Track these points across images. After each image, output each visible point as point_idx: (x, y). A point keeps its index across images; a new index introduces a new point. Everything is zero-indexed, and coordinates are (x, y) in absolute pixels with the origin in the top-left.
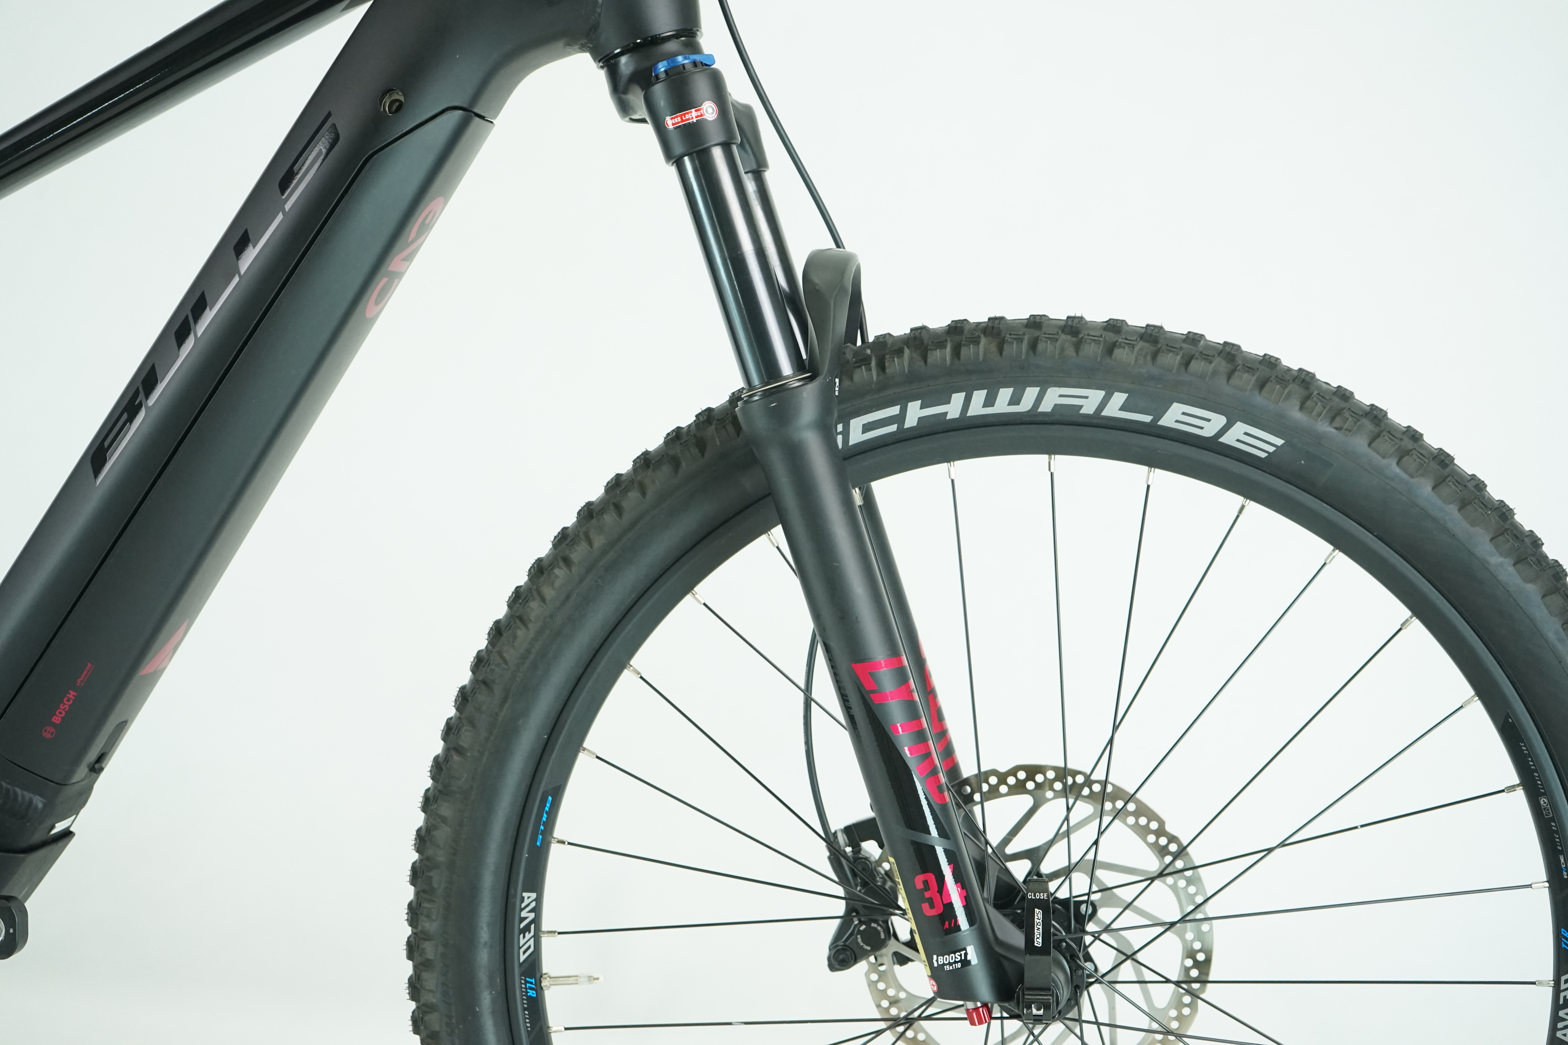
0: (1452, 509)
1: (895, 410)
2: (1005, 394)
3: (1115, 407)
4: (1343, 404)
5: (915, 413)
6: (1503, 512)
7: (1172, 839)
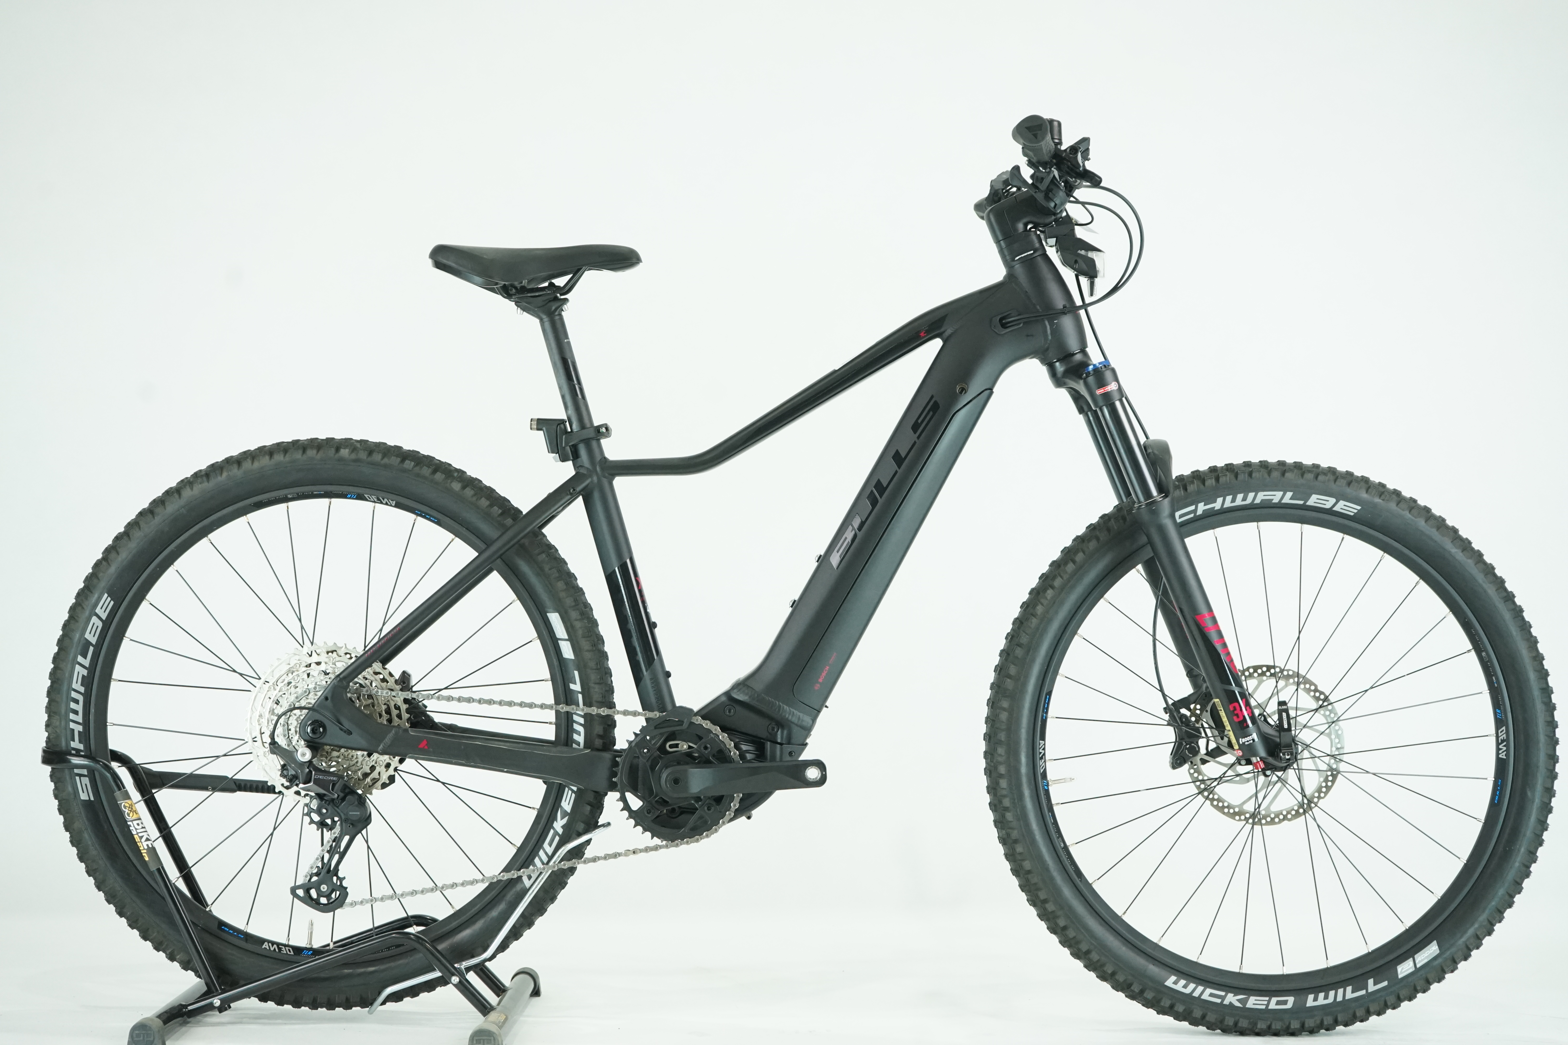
0: (1434, 530)
1: (1193, 508)
2: (1240, 496)
3: (1288, 498)
4: (1383, 490)
5: (1201, 508)
6: (1455, 531)
7: (1321, 693)
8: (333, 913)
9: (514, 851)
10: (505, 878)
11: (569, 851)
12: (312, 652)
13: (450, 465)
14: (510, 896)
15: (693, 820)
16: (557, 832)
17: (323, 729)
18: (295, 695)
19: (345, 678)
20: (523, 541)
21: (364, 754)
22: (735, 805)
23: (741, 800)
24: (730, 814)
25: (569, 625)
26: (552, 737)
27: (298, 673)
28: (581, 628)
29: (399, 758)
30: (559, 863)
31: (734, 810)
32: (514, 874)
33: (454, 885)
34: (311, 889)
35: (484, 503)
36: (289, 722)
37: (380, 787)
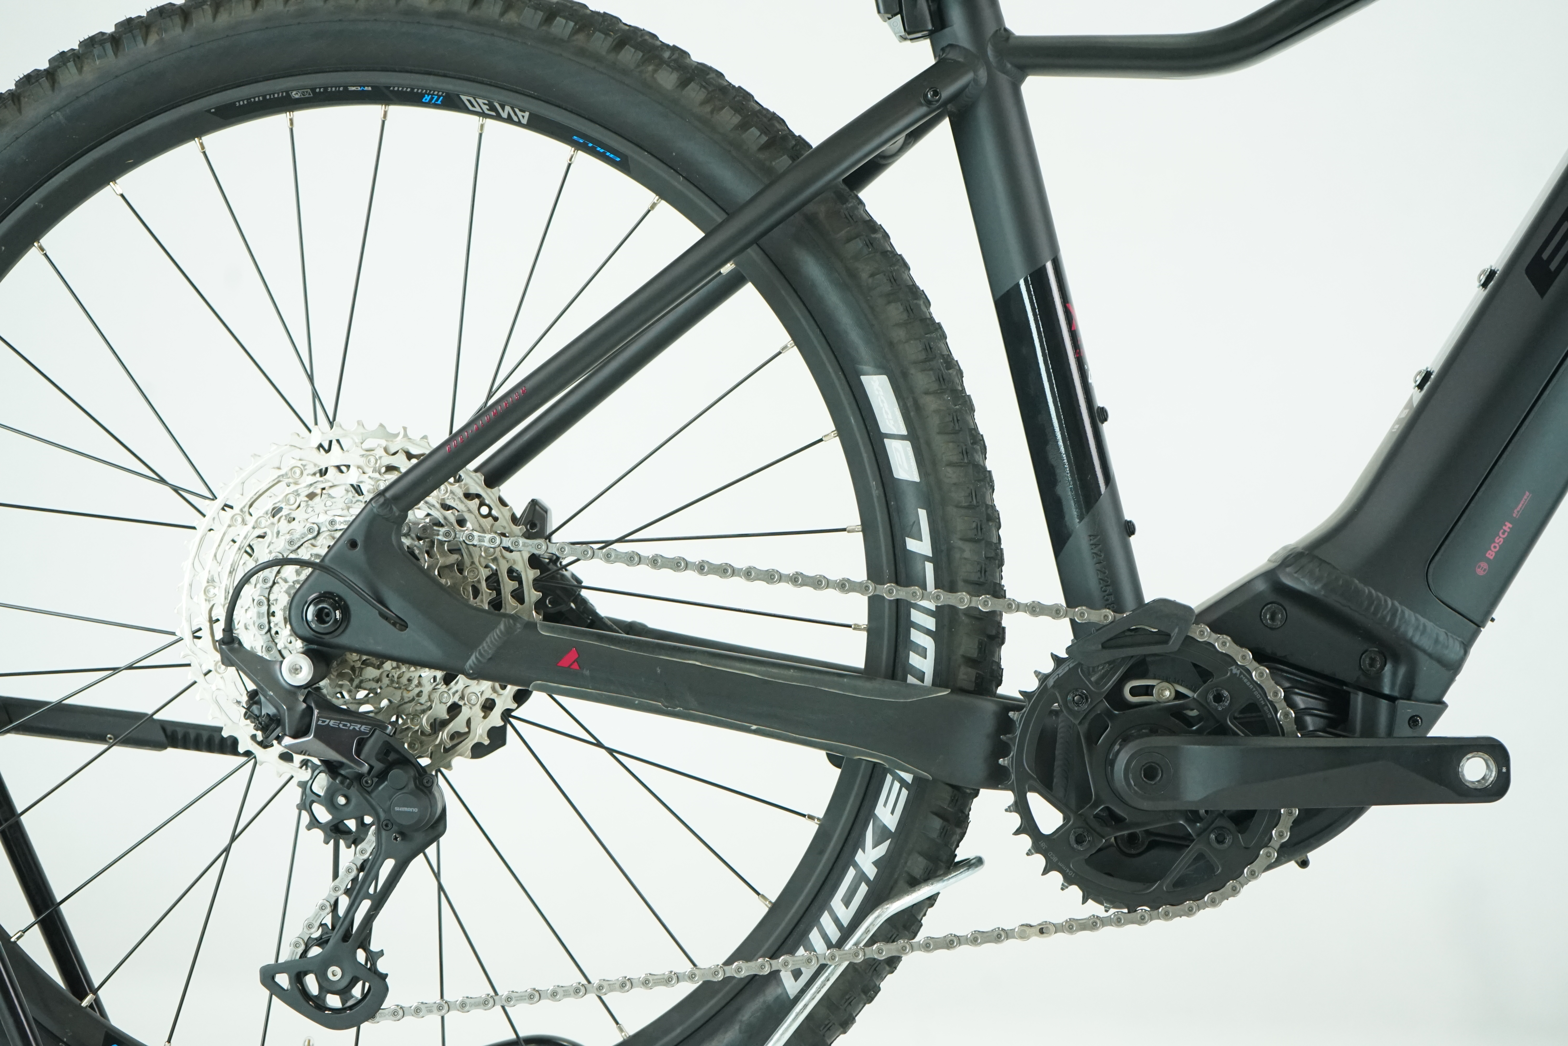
8: (355, 1029)
9: (762, 910)
10: (743, 974)
11: (890, 920)
12: (331, 442)
13: (654, 36)
14: (750, 1011)
15: (1183, 862)
16: (863, 873)
17: (342, 613)
18: (288, 537)
19: (396, 499)
20: (810, 208)
21: (435, 678)
22: (1281, 835)
23: (1296, 822)
24: (1268, 855)
25: (910, 403)
26: (858, 661)
27: (296, 487)
28: (937, 411)
29: (517, 688)
30: (866, 945)
31: (1277, 846)
32: (761, 966)
33: (626, 984)
34: (306, 973)
35: (728, 118)
36: (272, 597)
37: (469, 753)
